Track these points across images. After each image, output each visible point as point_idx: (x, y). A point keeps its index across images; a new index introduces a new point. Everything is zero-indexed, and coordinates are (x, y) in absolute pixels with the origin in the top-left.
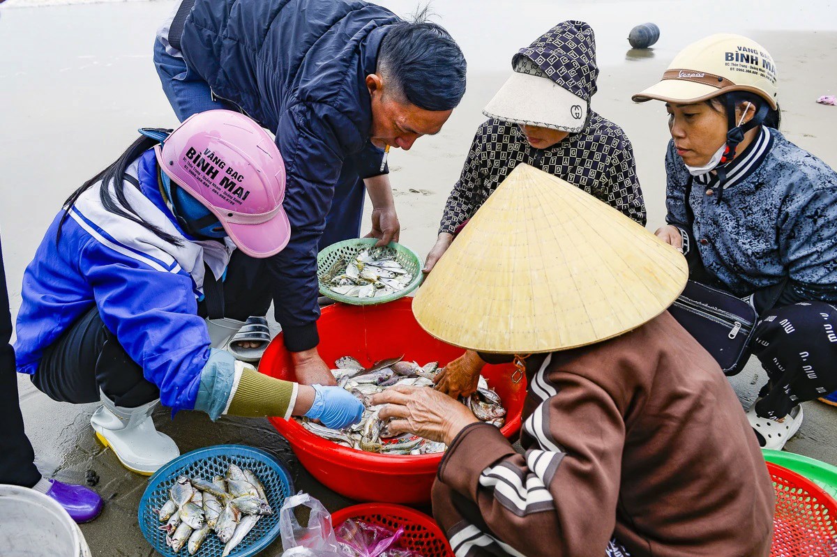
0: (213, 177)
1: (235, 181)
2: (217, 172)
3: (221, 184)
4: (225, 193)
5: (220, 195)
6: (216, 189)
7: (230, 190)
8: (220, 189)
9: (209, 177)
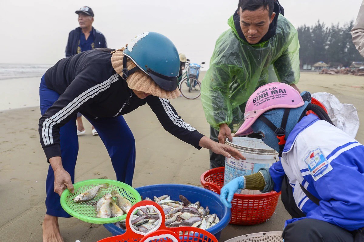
0: (268, 95)
1: (275, 89)
2: (267, 93)
3: (272, 94)
4: (277, 95)
5: (277, 97)
6: (273, 97)
7: (277, 93)
8: (274, 96)
9: (266, 97)
